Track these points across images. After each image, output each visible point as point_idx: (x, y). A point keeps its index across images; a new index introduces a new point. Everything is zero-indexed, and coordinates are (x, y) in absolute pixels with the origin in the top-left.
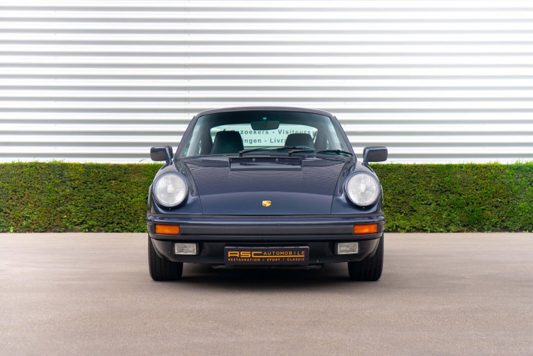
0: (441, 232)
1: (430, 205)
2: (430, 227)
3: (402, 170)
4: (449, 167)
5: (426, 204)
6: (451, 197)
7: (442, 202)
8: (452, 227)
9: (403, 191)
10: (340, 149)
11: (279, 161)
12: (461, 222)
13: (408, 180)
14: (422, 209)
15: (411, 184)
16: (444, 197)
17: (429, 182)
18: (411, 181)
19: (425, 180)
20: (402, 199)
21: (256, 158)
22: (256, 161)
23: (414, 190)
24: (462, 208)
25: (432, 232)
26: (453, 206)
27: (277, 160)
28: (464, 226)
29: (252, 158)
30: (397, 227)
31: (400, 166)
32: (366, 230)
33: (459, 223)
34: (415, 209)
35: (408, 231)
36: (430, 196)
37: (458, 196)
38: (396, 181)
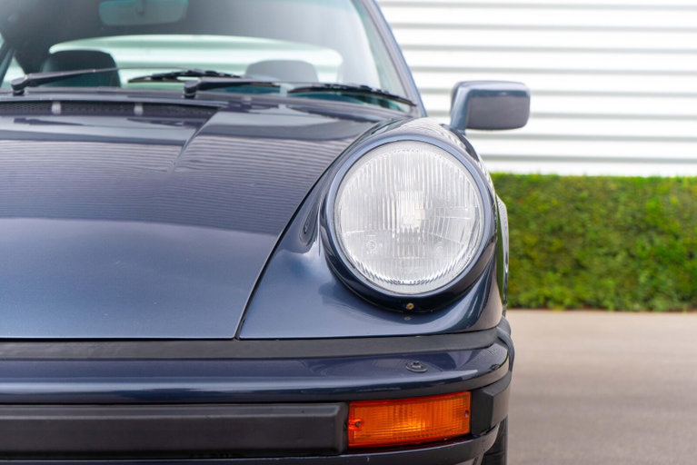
0: (636, 311)
1: (614, 255)
2: (612, 300)
3: (559, 186)
4: (654, 181)
5: (607, 255)
6: (658, 240)
7: (638, 251)
8: (658, 302)
9: (561, 228)
10: (375, 84)
11: (145, 115)
12: (678, 291)
13: (572, 206)
14: (597, 264)
15: (577, 214)
16: (642, 241)
17: (614, 210)
18: (578, 209)
19: (605, 205)
20: (557, 243)
21: (63, 102)
22: (63, 113)
23: (584, 226)
24: (678, 263)
25: (617, 309)
26: (661, 259)
27: (138, 109)
28: (683, 299)
29: (50, 103)
30: (547, 299)
31: (555, 179)
32: (413, 425)
33: (673, 293)
34: (585, 262)
35: (570, 308)
36: (615, 238)
37: (671, 240)
38: (546, 207)
